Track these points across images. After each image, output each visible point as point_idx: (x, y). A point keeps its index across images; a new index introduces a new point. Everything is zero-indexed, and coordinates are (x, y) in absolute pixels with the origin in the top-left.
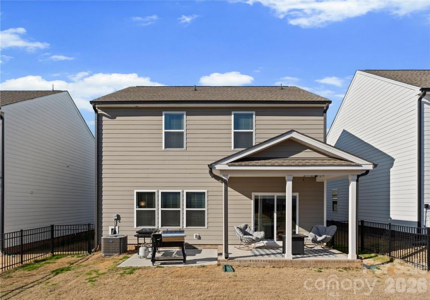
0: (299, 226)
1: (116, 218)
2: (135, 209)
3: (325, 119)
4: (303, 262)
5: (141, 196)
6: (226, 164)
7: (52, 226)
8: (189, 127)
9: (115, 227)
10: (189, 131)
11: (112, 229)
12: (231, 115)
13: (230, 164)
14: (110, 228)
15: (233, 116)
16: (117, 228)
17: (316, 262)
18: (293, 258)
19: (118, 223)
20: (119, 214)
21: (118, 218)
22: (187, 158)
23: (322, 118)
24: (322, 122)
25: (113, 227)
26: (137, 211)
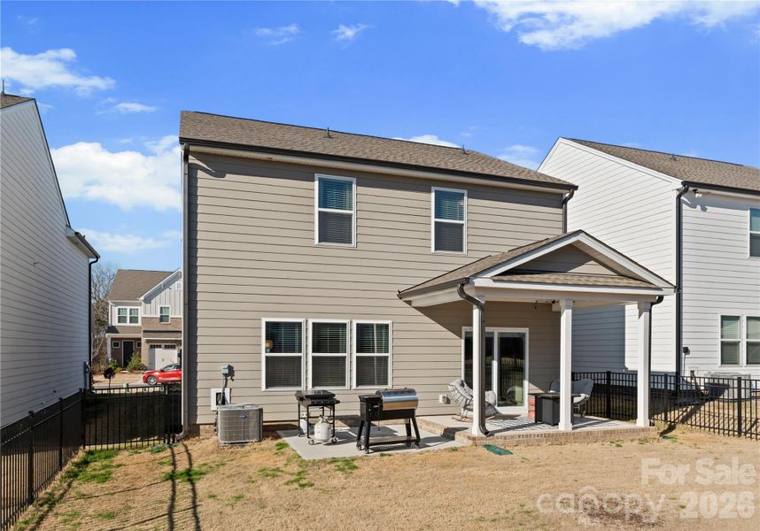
0: (530, 381)
1: (227, 371)
2: (264, 355)
3: (566, 213)
4: (589, 433)
5: (273, 331)
8: (361, 206)
9: (224, 390)
10: (361, 214)
11: (217, 394)
12: (430, 192)
13: (496, 278)
14: (213, 392)
15: (433, 194)
16: (227, 391)
17: (605, 432)
18: (573, 428)
19: (229, 381)
20: (232, 365)
21: (231, 372)
22: (358, 262)
23: (560, 211)
24: (561, 218)
25: (220, 391)
26: (267, 358)
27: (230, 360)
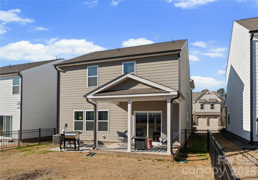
1: (65, 125)
6: (92, 95)
7: (40, 129)
10: (100, 76)
12: (122, 64)
13: (94, 95)
16: (66, 131)
19: (66, 128)
21: (66, 125)
25: (64, 130)
26: (75, 122)
27: (66, 122)
